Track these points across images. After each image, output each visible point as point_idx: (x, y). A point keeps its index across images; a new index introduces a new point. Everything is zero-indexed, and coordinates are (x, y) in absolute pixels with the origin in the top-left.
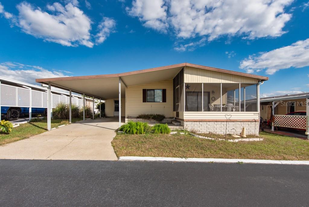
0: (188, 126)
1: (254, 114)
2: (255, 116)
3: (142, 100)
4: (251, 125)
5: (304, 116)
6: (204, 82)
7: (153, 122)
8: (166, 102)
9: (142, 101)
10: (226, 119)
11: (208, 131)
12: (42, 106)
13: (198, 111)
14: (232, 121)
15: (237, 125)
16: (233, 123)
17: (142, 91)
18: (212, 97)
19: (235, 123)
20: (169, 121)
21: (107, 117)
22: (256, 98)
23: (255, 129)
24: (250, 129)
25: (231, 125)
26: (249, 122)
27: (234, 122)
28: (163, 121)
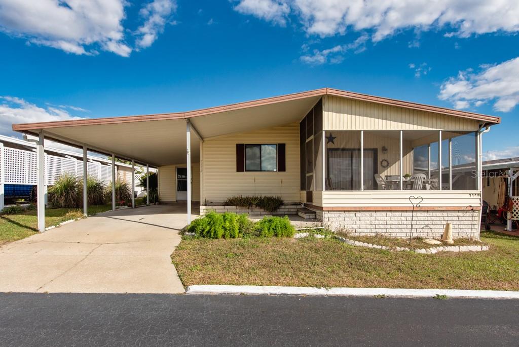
0: (332, 222)
1: (470, 194)
2: (472, 198)
3: (235, 167)
4: (464, 218)
6: (365, 129)
7: (259, 213)
8: (284, 170)
9: (235, 170)
10: (411, 205)
11: (374, 231)
12: (27, 181)
13: (352, 189)
14: (424, 211)
15: (434, 218)
16: (426, 214)
17: (235, 149)
18: (381, 160)
19: (430, 214)
20: (292, 210)
21: (161, 203)
22: (474, 161)
23: (472, 226)
24: (462, 226)
25: (422, 219)
26: (459, 211)
27: (428, 211)
28: (278, 210)
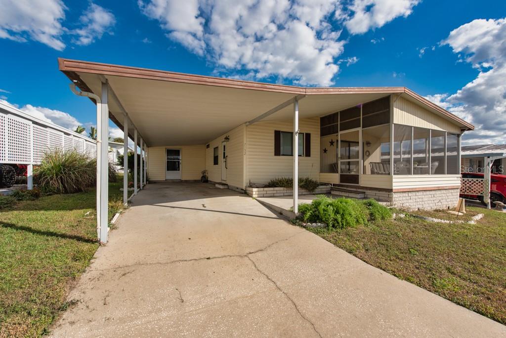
1: (457, 177)
3: (273, 151)
5: (481, 179)
8: (310, 156)
9: (273, 154)
11: (417, 207)
15: (443, 195)
16: (439, 192)
17: (273, 135)
25: (438, 195)
27: (441, 189)
